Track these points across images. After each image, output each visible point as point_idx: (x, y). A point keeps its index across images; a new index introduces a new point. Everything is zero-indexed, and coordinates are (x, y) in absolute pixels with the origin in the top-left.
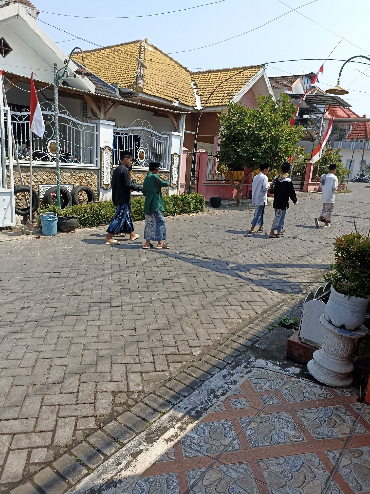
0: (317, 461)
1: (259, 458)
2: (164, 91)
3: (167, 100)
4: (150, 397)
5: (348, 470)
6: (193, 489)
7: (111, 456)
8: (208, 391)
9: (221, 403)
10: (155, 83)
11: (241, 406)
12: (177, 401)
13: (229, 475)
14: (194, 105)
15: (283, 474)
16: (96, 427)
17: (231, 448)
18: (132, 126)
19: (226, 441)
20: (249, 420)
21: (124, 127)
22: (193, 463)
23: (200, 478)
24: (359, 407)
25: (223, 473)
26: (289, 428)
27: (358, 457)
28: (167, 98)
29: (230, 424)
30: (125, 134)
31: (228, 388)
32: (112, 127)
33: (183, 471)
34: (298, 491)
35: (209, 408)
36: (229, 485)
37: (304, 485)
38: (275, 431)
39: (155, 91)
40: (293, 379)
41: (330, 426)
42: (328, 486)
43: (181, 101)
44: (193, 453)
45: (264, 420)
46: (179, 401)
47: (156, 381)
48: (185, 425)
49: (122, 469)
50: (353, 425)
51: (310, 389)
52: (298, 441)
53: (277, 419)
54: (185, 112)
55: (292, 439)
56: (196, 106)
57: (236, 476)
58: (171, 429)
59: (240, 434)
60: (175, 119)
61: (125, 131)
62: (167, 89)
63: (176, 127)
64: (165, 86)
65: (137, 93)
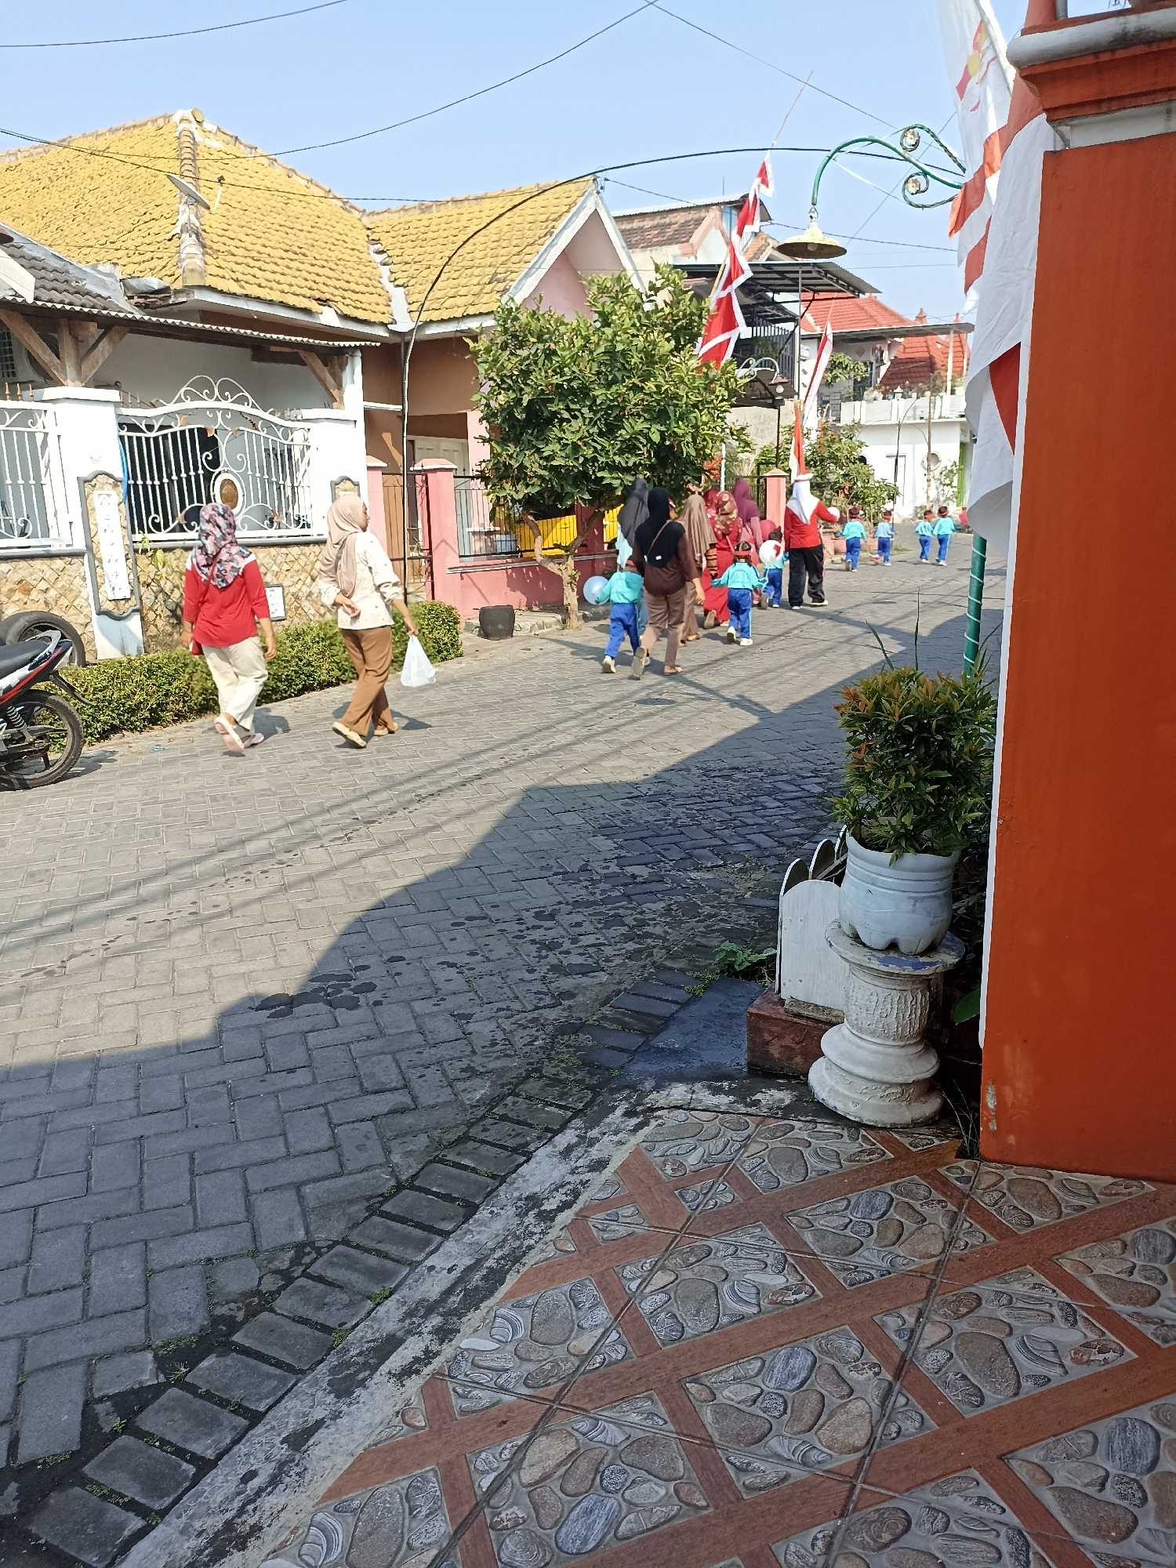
0: (854, 1350)
1: (684, 1373)
2: (278, 277)
3: (294, 308)
4: (336, 1255)
5: (941, 1355)
6: (492, 1502)
7: (220, 1457)
8: (519, 1204)
9: (563, 1234)
10: (246, 253)
11: (622, 1231)
12: (422, 1251)
13: (600, 1438)
14: (385, 319)
15: (758, 1404)
16: (162, 1378)
17: (599, 1359)
18: (180, 400)
19: (584, 1343)
20: (647, 1266)
21: (154, 406)
22: (486, 1427)
23: (509, 1466)
24: (963, 1172)
25: (580, 1437)
26: (769, 1269)
27: (968, 1313)
28: (291, 300)
29: (592, 1288)
30: (162, 428)
31: (581, 1182)
32: (111, 409)
33: (458, 1456)
34: (804, 1442)
35: (525, 1253)
36: (601, 1469)
37: (821, 1422)
38: (726, 1286)
39: (249, 278)
40: (773, 1123)
41: (885, 1242)
42: (888, 1410)
43: (340, 305)
44: (485, 1397)
45: (692, 1259)
46: (428, 1250)
47: (351, 1202)
48: (455, 1319)
49: (259, 1492)
50: (951, 1226)
51: (822, 1143)
52: (796, 1302)
53: (731, 1250)
54: (358, 344)
55: (780, 1299)
56: (394, 322)
57: (621, 1437)
58: (411, 1339)
59: (625, 1311)
60: (326, 365)
61: (157, 418)
62: (287, 271)
63: (335, 393)
64: (279, 261)
65: (188, 289)
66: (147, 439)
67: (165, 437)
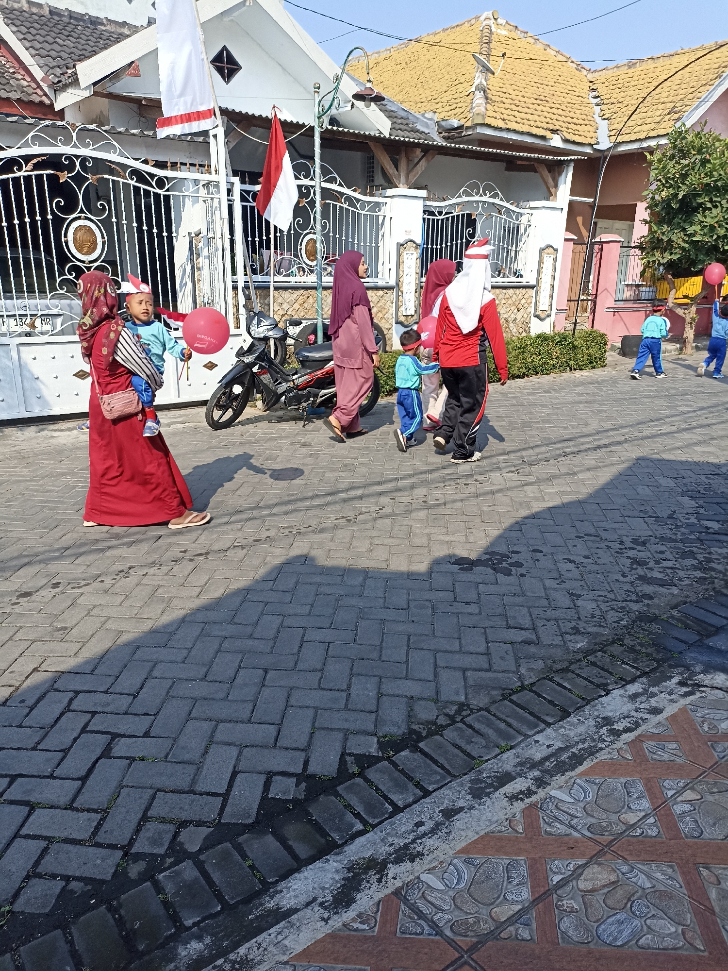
1: (699, 860)
2: (529, 116)
3: (535, 136)
4: (481, 716)
6: (559, 892)
7: (406, 807)
8: (598, 720)
9: (625, 747)
10: (512, 102)
11: (666, 757)
12: (532, 729)
13: (634, 880)
14: (592, 141)
16: (380, 754)
17: (639, 831)
18: (460, 196)
19: (632, 818)
20: (681, 784)
21: (444, 200)
22: (561, 847)
23: (572, 875)
25: (620, 874)
28: (535, 131)
29: (640, 786)
31: (641, 718)
32: (421, 202)
33: (540, 857)
35: (597, 751)
36: (632, 899)
39: (512, 118)
43: (565, 133)
44: (562, 829)
45: (715, 790)
46: (536, 730)
47: (494, 688)
48: (548, 776)
49: (424, 835)
54: (573, 158)
56: (598, 143)
57: (648, 885)
58: (519, 780)
59: (662, 808)
60: (550, 172)
61: (445, 207)
62: (534, 112)
63: (553, 190)
64: (531, 106)
65: (474, 126)
66: (438, 220)
67: (448, 219)
